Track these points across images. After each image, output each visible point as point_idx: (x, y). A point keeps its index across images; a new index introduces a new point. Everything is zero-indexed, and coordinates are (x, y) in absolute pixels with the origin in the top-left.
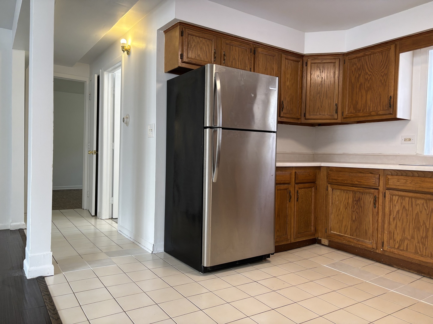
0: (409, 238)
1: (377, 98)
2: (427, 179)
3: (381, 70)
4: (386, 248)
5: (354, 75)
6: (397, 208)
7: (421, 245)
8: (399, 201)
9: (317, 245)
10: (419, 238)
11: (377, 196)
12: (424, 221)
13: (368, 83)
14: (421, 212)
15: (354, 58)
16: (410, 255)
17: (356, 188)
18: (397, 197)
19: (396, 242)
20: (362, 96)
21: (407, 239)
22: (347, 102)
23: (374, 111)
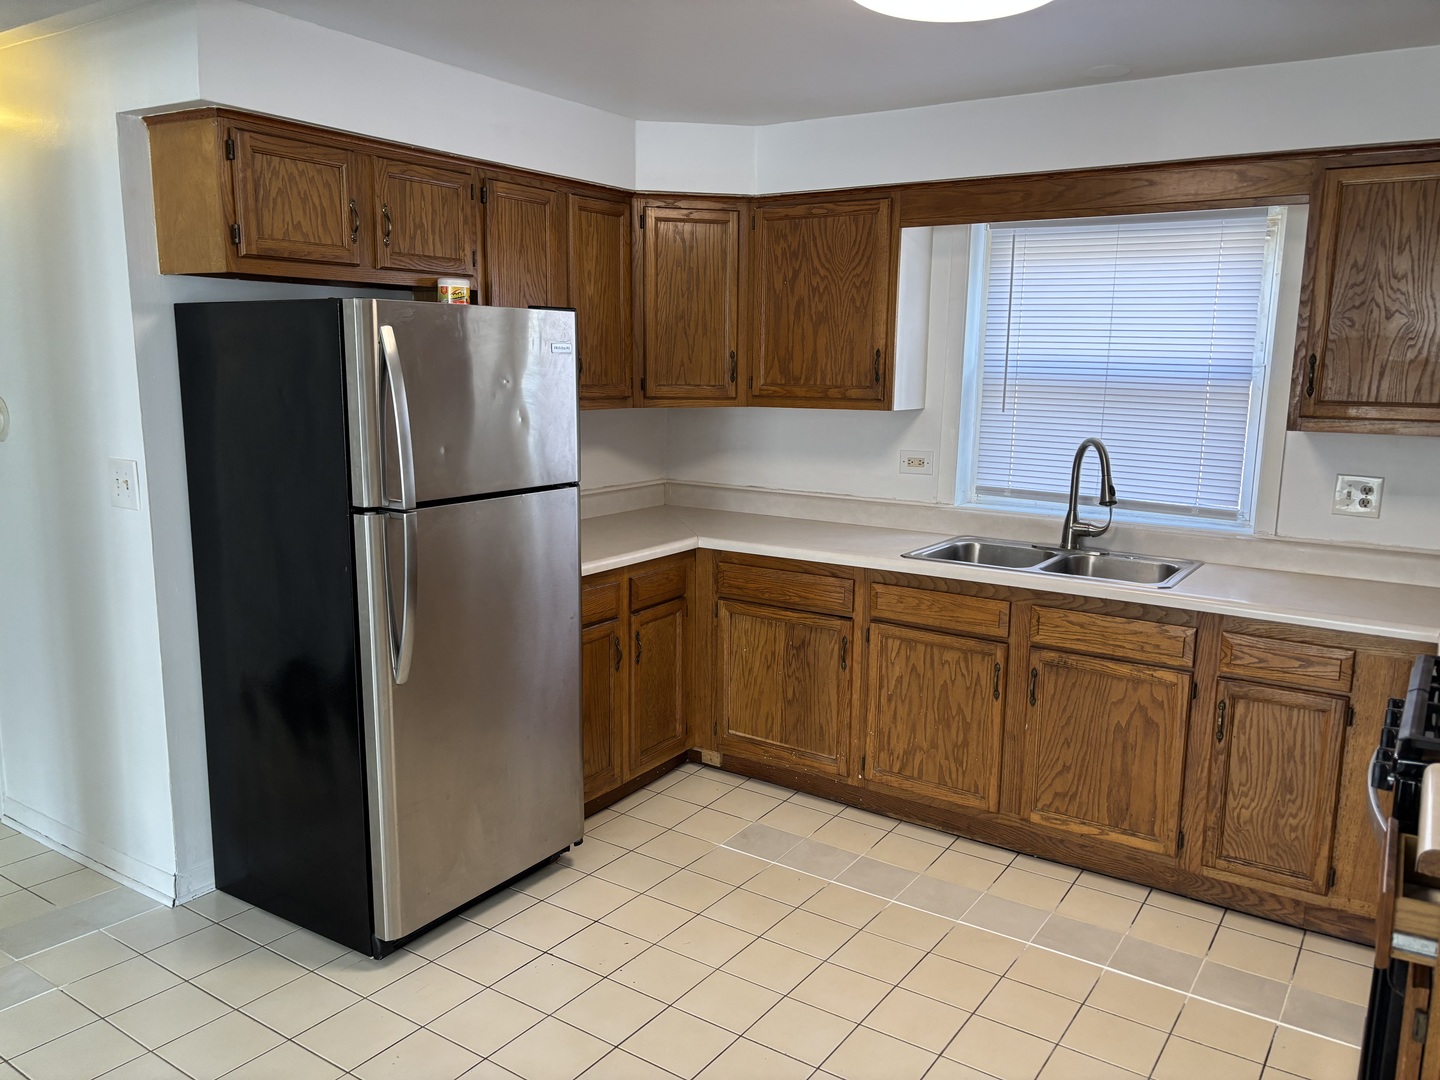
0: (925, 746)
1: (842, 349)
2: (970, 601)
3: (854, 269)
4: (870, 773)
5: (780, 268)
6: (898, 671)
7: (953, 765)
8: (903, 652)
9: (690, 768)
10: (950, 747)
11: (849, 638)
12: (959, 704)
13: (821, 301)
14: (953, 682)
15: (781, 219)
16: (927, 790)
17: (795, 615)
18: (897, 642)
19: (896, 756)
20: (803, 337)
21: (921, 749)
22: (763, 349)
23: (836, 387)
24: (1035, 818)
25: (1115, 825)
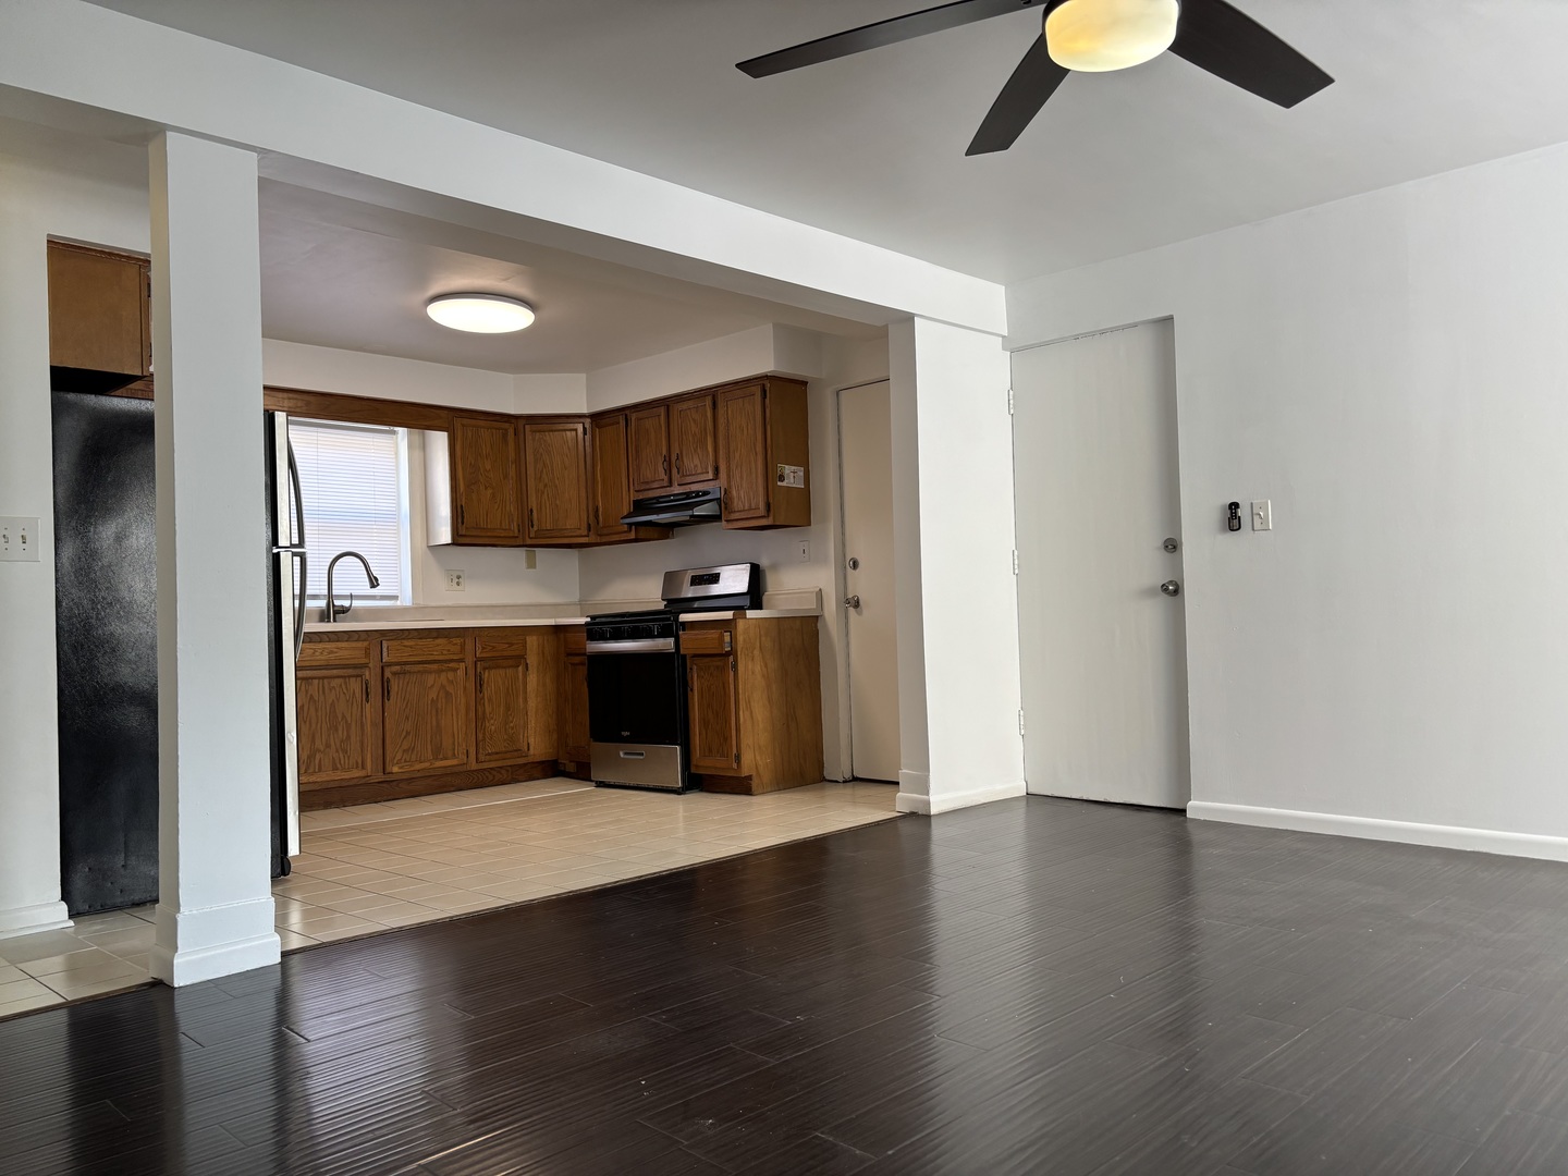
7: (341, 754)
10: (338, 743)
12: (343, 713)
16: (326, 777)
24: (395, 769)
25: (437, 759)
